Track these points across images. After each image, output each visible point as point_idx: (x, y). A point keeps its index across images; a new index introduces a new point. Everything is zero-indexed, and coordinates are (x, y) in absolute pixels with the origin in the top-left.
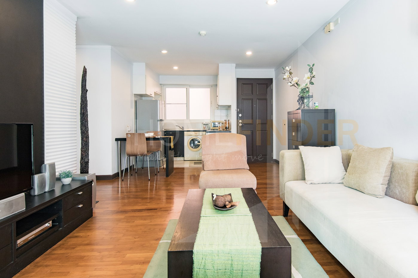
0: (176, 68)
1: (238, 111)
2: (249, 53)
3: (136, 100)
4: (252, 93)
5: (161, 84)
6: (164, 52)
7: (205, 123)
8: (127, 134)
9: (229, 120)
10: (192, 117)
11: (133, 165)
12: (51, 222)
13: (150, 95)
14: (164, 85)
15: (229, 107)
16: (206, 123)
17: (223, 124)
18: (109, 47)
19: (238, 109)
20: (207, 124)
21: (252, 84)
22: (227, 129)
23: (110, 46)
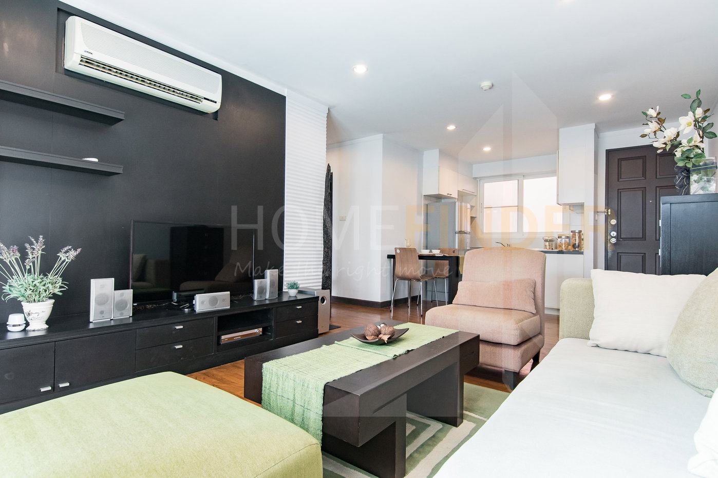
0: (487, 149)
1: (609, 213)
2: (605, 98)
3: (427, 203)
4: (644, 175)
5: (475, 178)
6: (451, 128)
7: (547, 238)
8: (396, 249)
9: (580, 232)
10: (526, 229)
11: (420, 296)
12: (261, 329)
13: (449, 195)
14: (481, 178)
15: (581, 206)
16: (550, 238)
17: (568, 237)
18: (379, 137)
19: (609, 210)
20: (551, 241)
21: (644, 158)
22: (576, 249)
23: (382, 134)
